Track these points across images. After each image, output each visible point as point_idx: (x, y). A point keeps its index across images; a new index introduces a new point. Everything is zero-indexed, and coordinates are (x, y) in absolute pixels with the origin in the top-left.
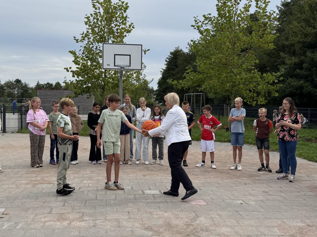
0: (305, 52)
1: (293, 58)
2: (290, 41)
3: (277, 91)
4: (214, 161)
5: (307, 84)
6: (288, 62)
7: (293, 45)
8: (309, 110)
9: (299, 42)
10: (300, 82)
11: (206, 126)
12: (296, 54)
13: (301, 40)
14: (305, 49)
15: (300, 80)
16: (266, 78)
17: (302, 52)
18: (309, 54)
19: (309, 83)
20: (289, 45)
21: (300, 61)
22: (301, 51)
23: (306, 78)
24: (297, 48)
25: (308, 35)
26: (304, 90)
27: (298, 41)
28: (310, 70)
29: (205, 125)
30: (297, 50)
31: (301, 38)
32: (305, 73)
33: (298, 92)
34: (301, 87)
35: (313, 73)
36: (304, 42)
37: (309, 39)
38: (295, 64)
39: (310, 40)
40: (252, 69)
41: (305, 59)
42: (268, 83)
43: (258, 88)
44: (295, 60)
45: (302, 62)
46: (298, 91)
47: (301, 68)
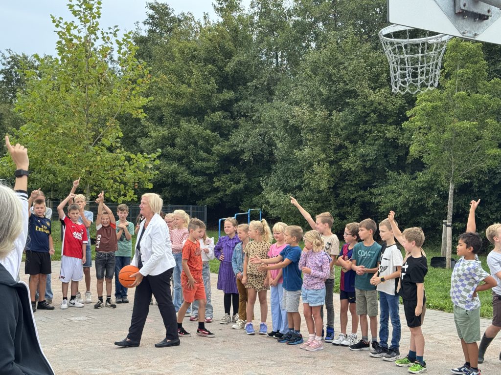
0: (178, 121)
1: (160, 128)
3: (151, 181)
5: (182, 169)
6: (153, 134)
7: (158, 108)
8: (191, 208)
9: (168, 105)
10: (173, 166)
11: (77, 234)
12: (164, 123)
13: (172, 102)
14: (177, 116)
15: (171, 162)
16: (135, 161)
17: (174, 120)
18: (184, 124)
19: (184, 168)
21: (171, 133)
22: (171, 118)
23: (180, 160)
24: (166, 112)
25: (180, 96)
26: (179, 178)
27: (167, 103)
28: (186, 148)
29: (75, 232)
30: (166, 117)
31: (170, 99)
32: (180, 152)
33: (170, 180)
34: (174, 174)
35: (189, 153)
36: (174, 106)
37: (182, 102)
38: (164, 138)
39: (184, 103)
41: (178, 131)
42: (138, 168)
44: (163, 131)
45: (174, 136)
46: (170, 178)
47: (173, 145)
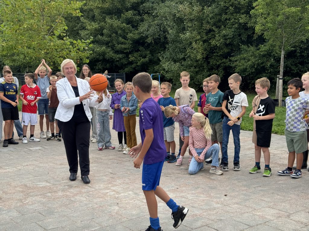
0: (104, 18)
1: (93, 23)
2: (88, 5)
3: (88, 58)
4: (34, 134)
5: (109, 50)
6: (89, 27)
7: (91, 10)
8: (115, 75)
9: (98, 8)
10: (103, 48)
11: (30, 97)
12: (95, 20)
13: (100, 6)
14: (104, 15)
15: (102, 46)
16: (76, 45)
17: (101, 18)
18: (108, 20)
19: (110, 49)
20: (88, 10)
21: (100, 27)
22: (100, 16)
23: (107, 44)
24: (96, 13)
26: (107, 56)
28: (110, 36)
29: (28, 96)
30: (97, 16)
31: (99, 4)
32: (106, 39)
33: (101, 58)
34: (104, 54)
35: (113, 39)
36: (102, 8)
38: (96, 30)
39: (107, 6)
40: (64, 36)
41: (105, 25)
42: (79, 49)
43: (72, 55)
44: (95, 26)
45: (102, 28)
46: (101, 56)
47: (102, 35)
